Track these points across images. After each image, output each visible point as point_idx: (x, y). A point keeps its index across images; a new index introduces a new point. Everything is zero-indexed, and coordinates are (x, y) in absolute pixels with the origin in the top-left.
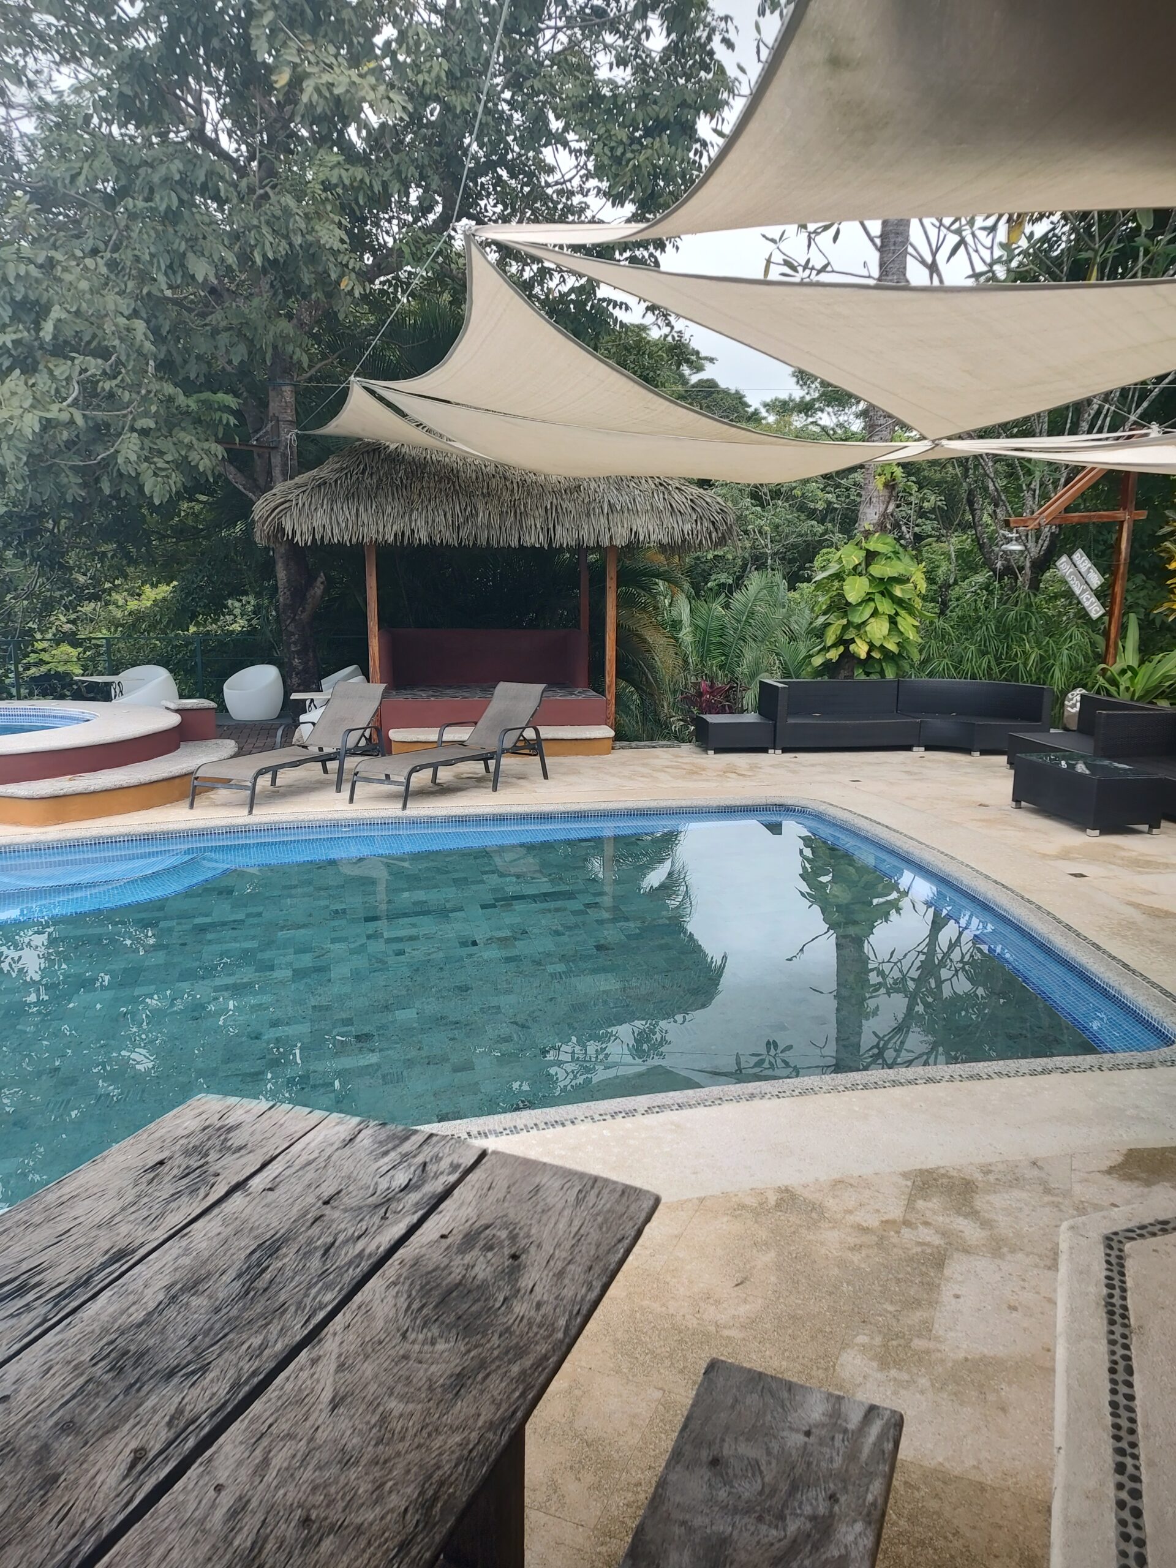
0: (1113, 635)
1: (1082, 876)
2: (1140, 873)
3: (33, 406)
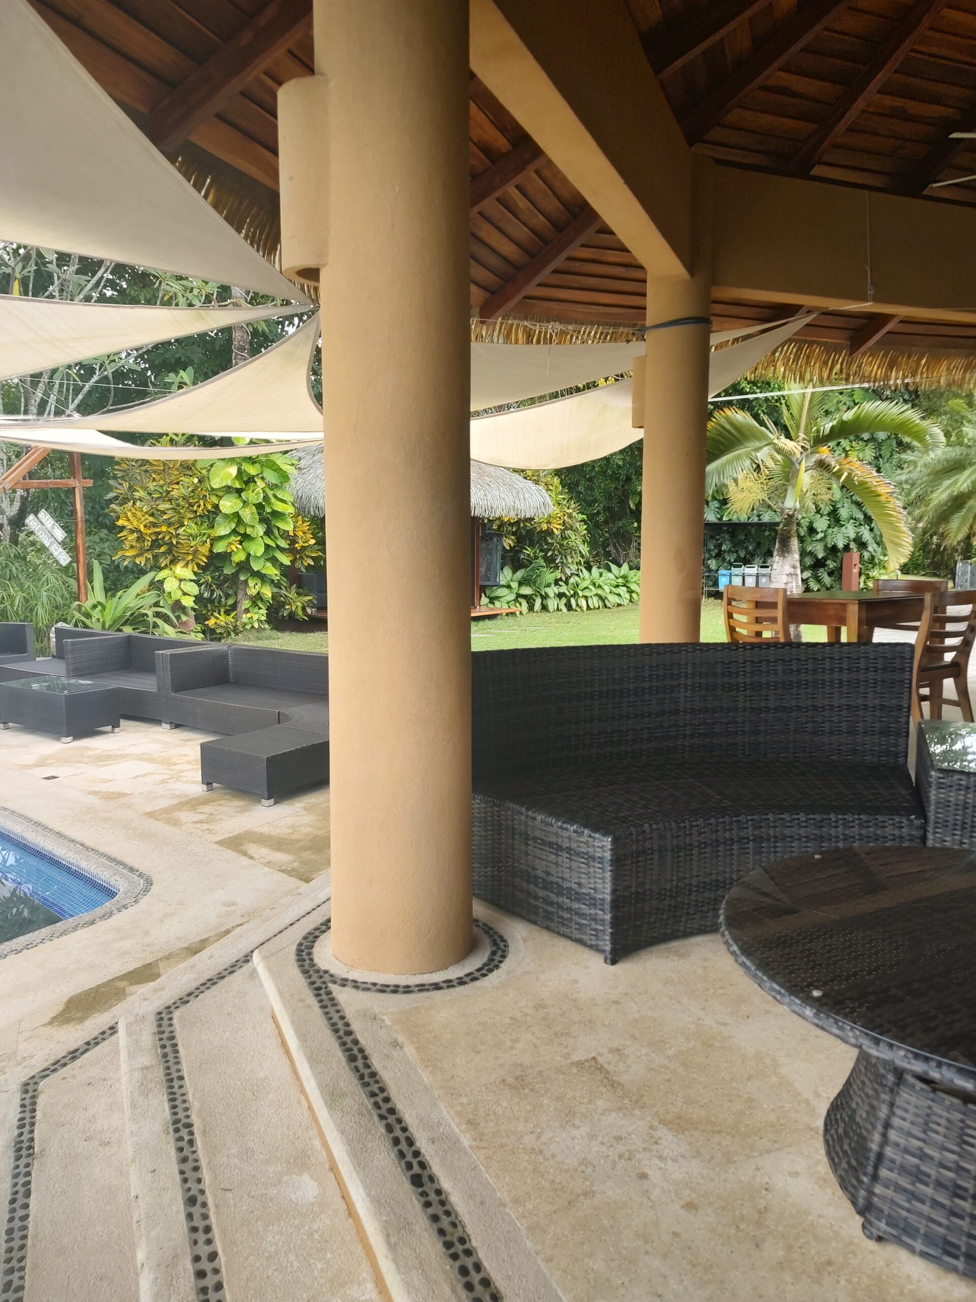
0: (81, 578)
1: (54, 777)
2: (102, 766)
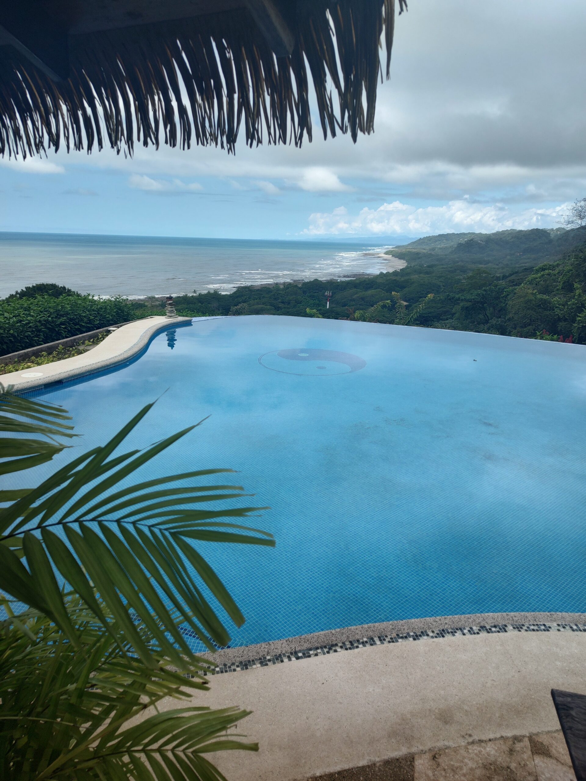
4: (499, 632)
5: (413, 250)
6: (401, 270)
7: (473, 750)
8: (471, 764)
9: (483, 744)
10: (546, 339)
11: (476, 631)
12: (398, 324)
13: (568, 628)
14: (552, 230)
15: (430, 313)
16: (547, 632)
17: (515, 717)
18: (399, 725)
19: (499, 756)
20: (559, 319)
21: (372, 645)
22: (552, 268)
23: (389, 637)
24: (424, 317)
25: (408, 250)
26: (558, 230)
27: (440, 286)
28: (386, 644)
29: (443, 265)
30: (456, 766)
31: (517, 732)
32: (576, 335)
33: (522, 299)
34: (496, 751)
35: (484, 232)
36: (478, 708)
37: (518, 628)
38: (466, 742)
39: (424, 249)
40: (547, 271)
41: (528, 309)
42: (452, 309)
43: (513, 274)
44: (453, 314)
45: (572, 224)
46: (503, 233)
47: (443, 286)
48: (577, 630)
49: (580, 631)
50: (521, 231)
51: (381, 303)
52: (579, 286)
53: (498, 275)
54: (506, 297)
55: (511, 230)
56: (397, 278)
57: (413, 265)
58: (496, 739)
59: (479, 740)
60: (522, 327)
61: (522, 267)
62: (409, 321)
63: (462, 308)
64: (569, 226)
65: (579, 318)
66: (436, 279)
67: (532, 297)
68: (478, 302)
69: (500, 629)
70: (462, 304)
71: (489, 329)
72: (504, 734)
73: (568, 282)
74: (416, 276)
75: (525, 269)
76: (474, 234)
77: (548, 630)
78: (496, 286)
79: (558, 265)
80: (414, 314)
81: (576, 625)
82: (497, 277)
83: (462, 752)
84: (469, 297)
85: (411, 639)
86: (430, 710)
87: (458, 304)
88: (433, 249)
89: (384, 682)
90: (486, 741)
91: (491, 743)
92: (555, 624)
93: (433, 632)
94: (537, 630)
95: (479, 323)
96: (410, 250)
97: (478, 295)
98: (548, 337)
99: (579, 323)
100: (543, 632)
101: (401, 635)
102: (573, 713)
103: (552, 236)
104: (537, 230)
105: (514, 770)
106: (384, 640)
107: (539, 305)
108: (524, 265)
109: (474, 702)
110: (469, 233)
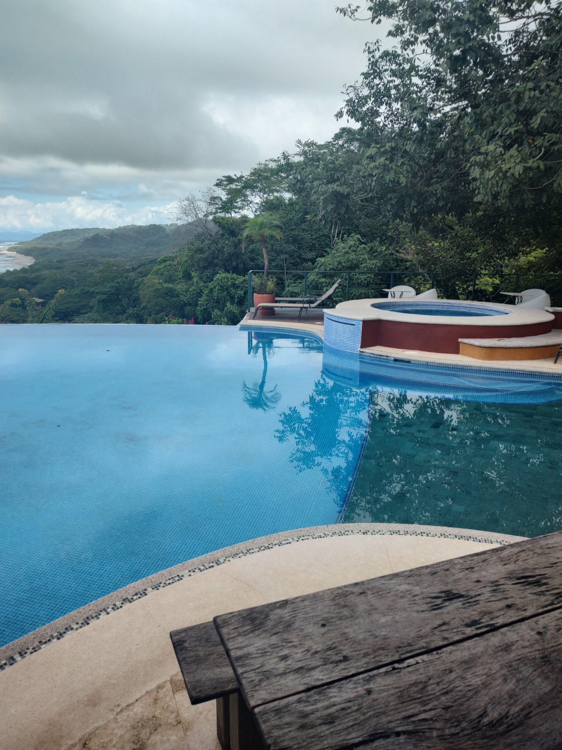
3: (520, 162)
4: (140, 598)
5: (39, 246)
6: (29, 267)
7: (122, 718)
8: (119, 732)
9: (130, 707)
10: (174, 323)
11: (119, 606)
12: (32, 322)
13: (197, 570)
14: (167, 225)
15: (68, 308)
16: (181, 581)
17: (158, 668)
18: (47, 732)
19: (145, 711)
20: (185, 305)
21: (11, 664)
22: (172, 259)
23: (31, 648)
24: (63, 313)
25: (33, 246)
26: (172, 225)
27: (73, 281)
28: (28, 656)
29: (73, 259)
30: (106, 741)
31: (160, 681)
32: (200, 317)
33: (151, 289)
34: (143, 708)
35: (107, 227)
36: (124, 677)
37: (156, 587)
38: (115, 713)
39: (51, 244)
40: (168, 262)
41: (158, 297)
42: (89, 302)
43: (141, 266)
44: (92, 308)
45: (181, 221)
46: (125, 228)
47: (77, 280)
48: (204, 570)
49: (207, 569)
50: (140, 227)
51: (9, 302)
52: (195, 274)
53: (128, 268)
54: (138, 288)
55: (132, 225)
56: (27, 275)
57: (41, 260)
58: (142, 697)
59: (127, 706)
60: (156, 314)
61: (148, 259)
62: (43, 319)
63: (99, 301)
64: (178, 222)
65: (201, 302)
66: (68, 274)
67: (159, 287)
68: (113, 294)
69: (141, 594)
70: (98, 297)
71: (127, 319)
72: (149, 689)
73: (186, 271)
74: (47, 272)
75: (151, 261)
76: (98, 229)
77: (181, 579)
78: (127, 278)
79: (176, 256)
80: (47, 311)
81: (203, 565)
82: (127, 269)
83: (113, 725)
84: (103, 290)
85: (55, 640)
86: (78, 701)
87: (95, 297)
88: (60, 244)
89: (28, 696)
90: (133, 704)
91: (137, 702)
92: (187, 571)
93: (77, 623)
94: (173, 583)
95: (117, 314)
96: (36, 246)
97: (112, 287)
98: (174, 321)
99: (201, 307)
100: (178, 582)
101: (44, 641)
102: (186, 645)
103: (168, 231)
104: (154, 225)
105: (159, 716)
106: (26, 653)
107: (167, 294)
108: (149, 257)
109: (121, 673)
110: (93, 228)
